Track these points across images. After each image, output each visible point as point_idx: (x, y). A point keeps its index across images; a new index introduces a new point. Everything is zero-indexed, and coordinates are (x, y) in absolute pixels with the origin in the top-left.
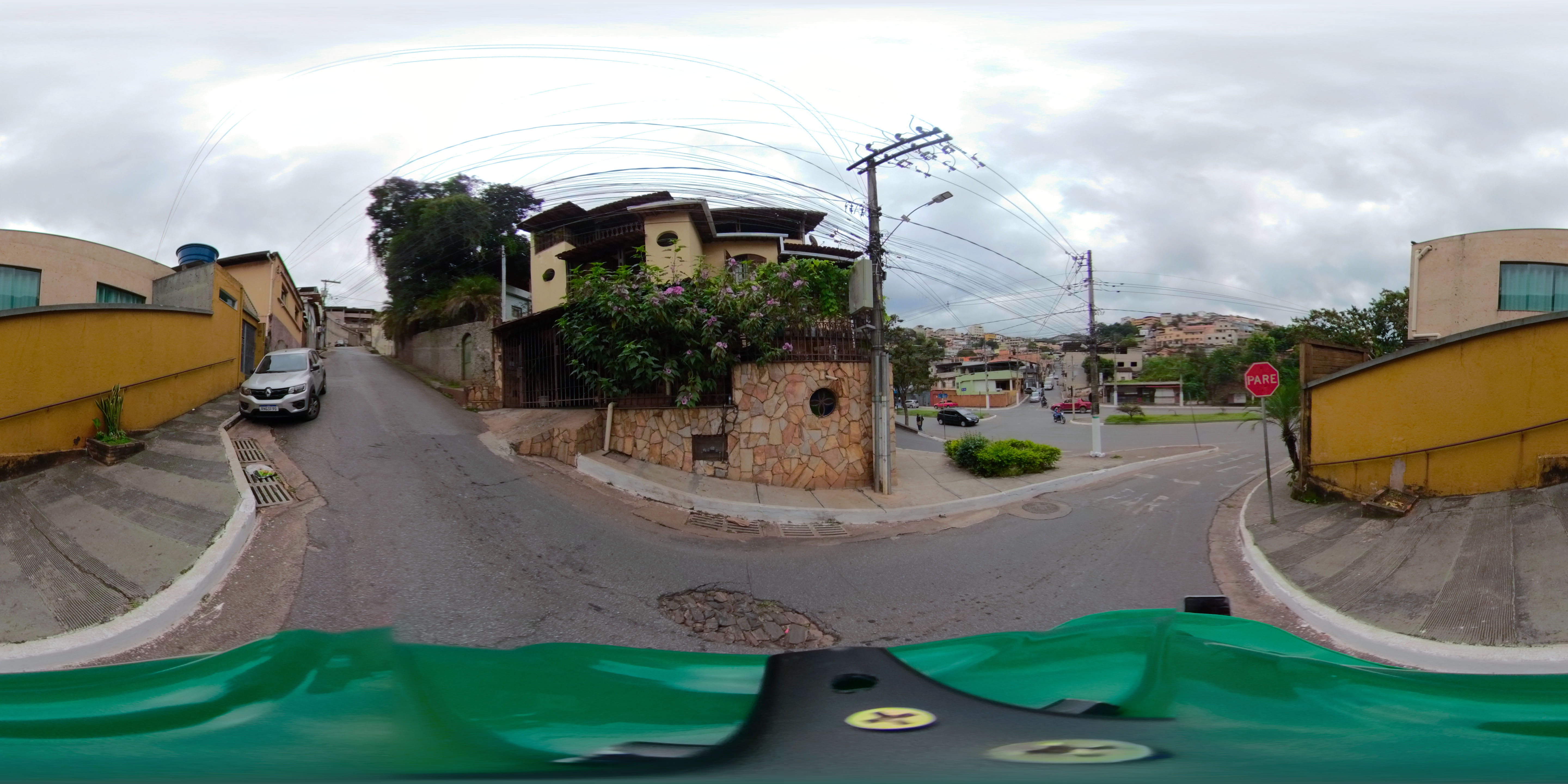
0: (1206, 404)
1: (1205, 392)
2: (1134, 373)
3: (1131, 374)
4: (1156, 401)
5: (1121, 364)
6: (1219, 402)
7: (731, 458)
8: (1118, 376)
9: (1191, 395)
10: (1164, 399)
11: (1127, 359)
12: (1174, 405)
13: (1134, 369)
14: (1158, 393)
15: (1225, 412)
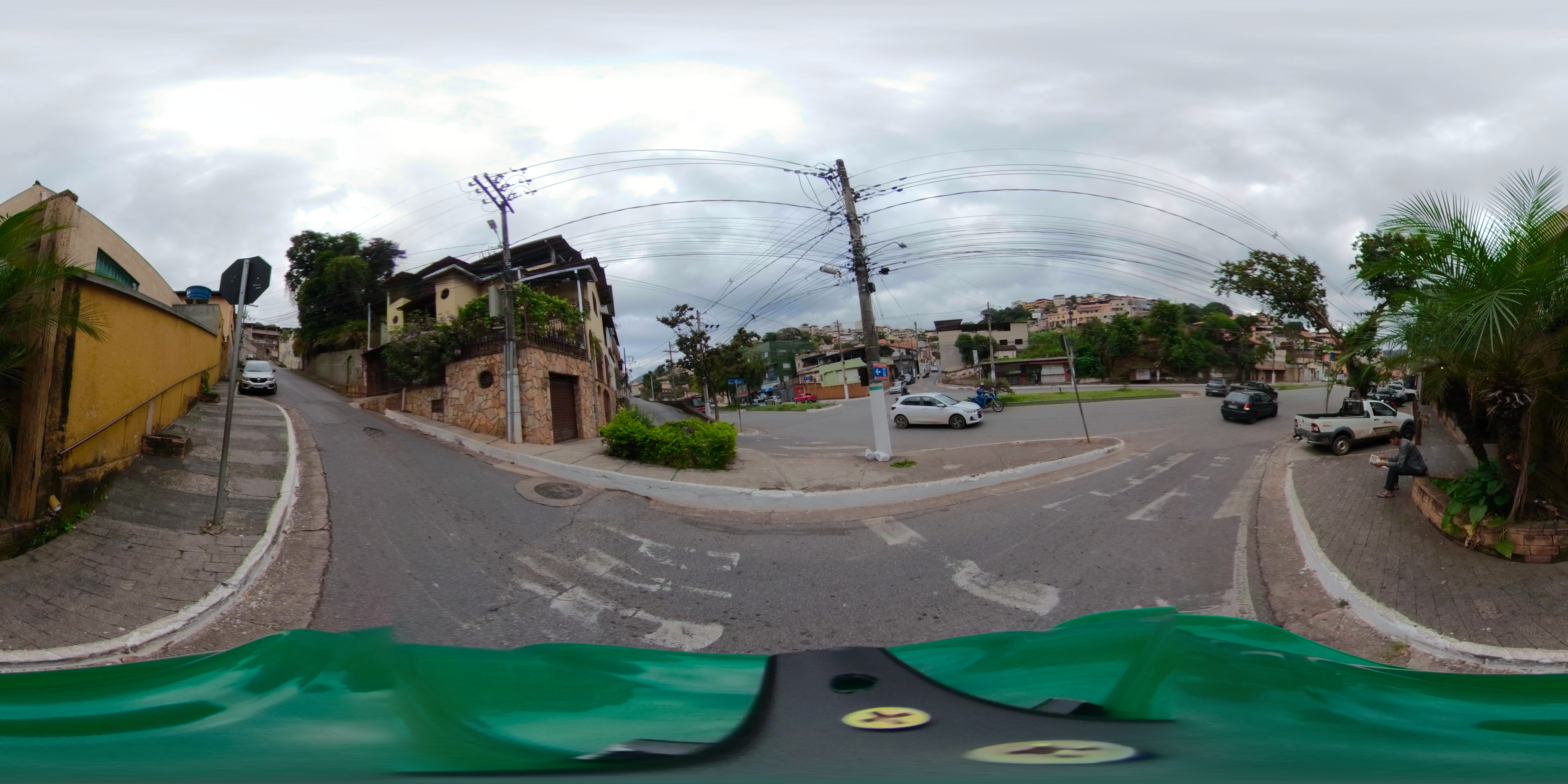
0: (1103, 382)
1: (1101, 368)
2: (1019, 352)
3: (1015, 352)
4: (1043, 380)
5: (1004, 342)
6: (1119, 379)
7: (445, 411)
8: (1001, 355)
9: (1083, 372)
10: (1052, 378)
11: (1010, 336)
12: (1065, 383)
13: (1019, 347)
14: (1045, 371)
15: (1127, 388)
